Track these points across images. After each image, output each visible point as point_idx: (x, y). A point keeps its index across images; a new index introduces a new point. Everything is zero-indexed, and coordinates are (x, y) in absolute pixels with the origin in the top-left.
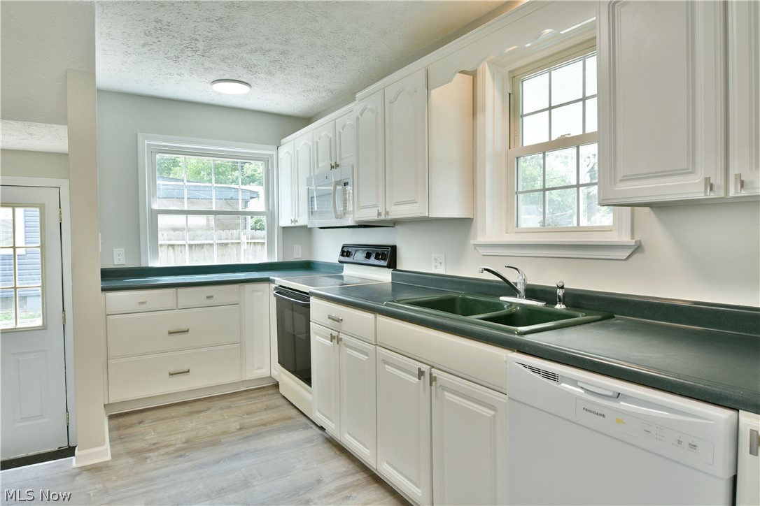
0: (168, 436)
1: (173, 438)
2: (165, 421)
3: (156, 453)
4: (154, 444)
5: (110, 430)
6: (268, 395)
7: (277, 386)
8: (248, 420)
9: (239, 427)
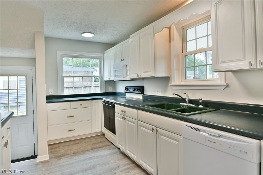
0: (68, 151)
1: (69, 152)
2: (66, 147)
3: (64, 157)
4: (63, 154)
5: (49, 149)
6: (101, 138)
7: (104, 134)
8: (94, 146)
9: (91, 148)
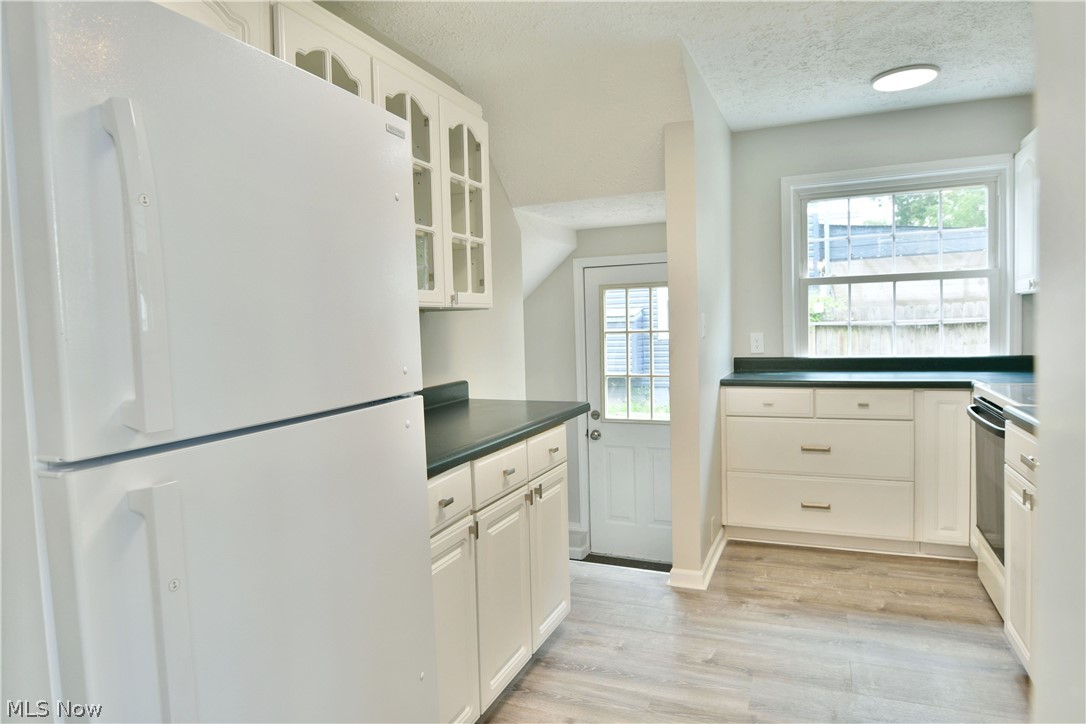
0: (781, 585)
1: (786, 589)
2: (787, 566)
3: (756, 601)
4: (760, 589)
5: (722, 557)
6: (958, 575)
7: (974, 565)
8: (902, 602)
9: (882, 606)
